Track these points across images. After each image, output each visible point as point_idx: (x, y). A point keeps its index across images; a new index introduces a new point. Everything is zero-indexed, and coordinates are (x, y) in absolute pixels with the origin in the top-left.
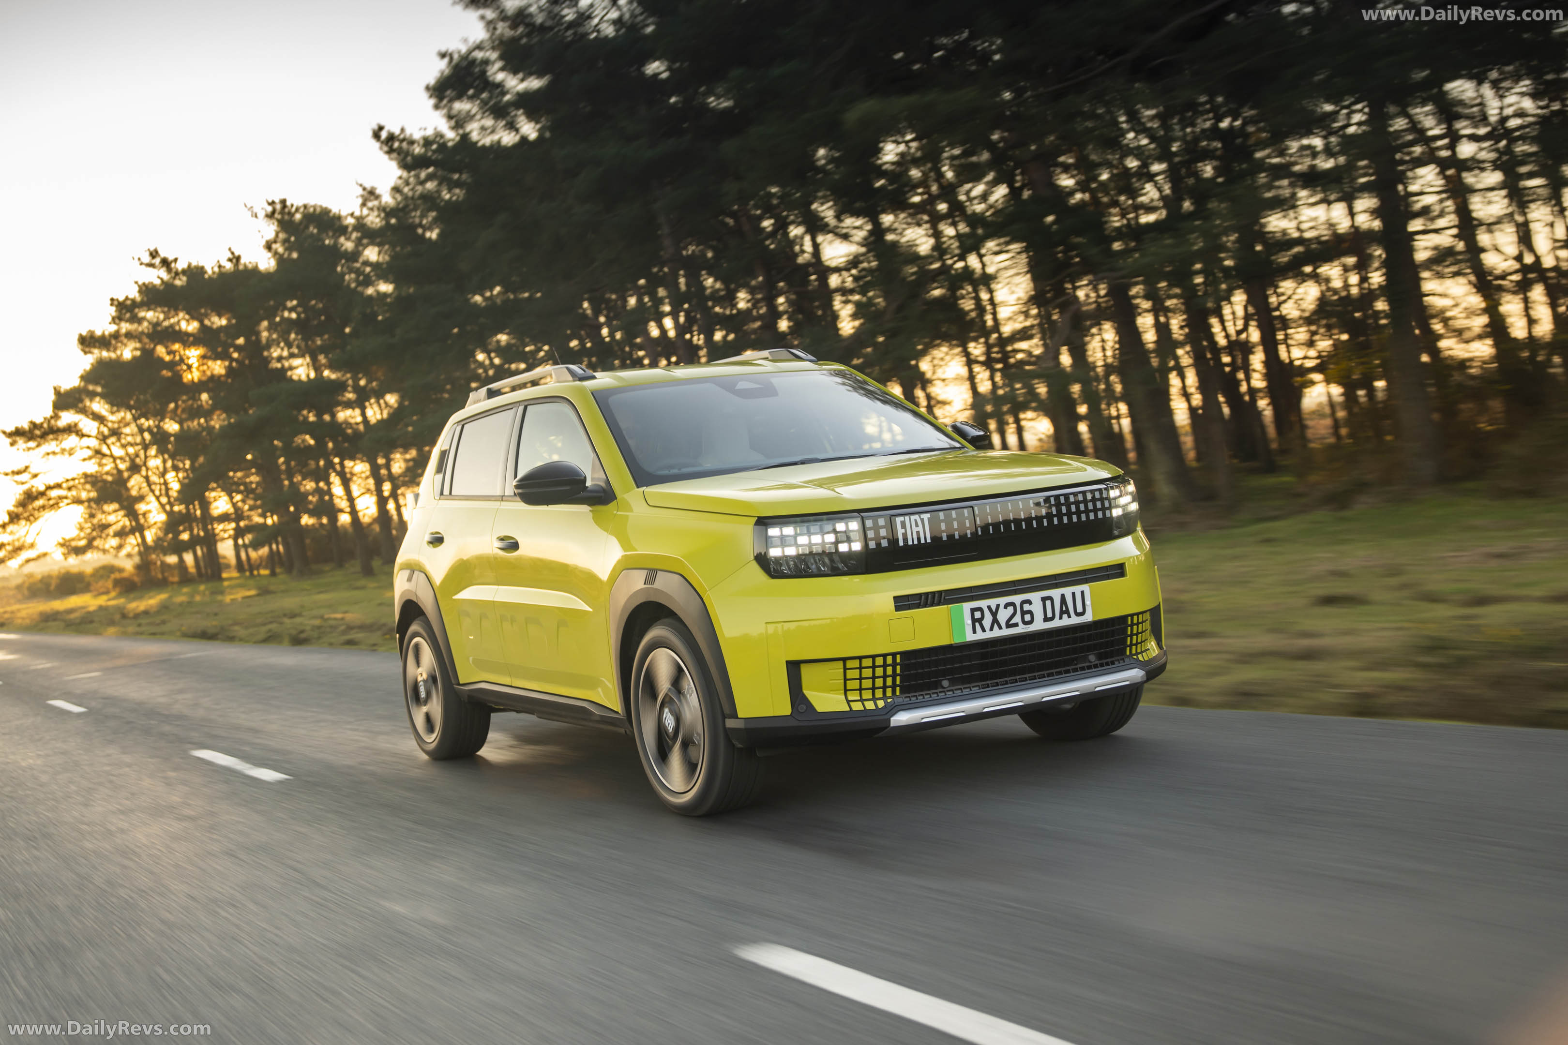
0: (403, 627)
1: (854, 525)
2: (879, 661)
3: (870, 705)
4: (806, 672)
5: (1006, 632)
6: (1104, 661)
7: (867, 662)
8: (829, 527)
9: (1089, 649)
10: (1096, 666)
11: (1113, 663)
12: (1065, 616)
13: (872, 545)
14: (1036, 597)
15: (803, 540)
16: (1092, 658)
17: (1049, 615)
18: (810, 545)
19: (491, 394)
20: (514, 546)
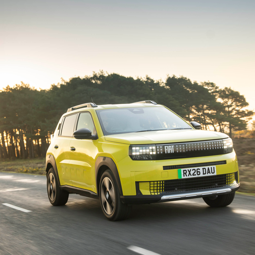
0: (47, 170)
1: (154, 148)
2: (159, 182)
3: (156, 194)
4: (141, 185)
5: (193, 177)
7: (156, 183)
8: (147, 148)
9: (216, 182)
11: (222, 186)
12: (209, 173)
13: (158, 153)
14: (201, 168)
15: (141, 151)
16: (216, 185)
17: (205, 173)
18: (143, 152)
19: (73, 109)
20: (74, 150)
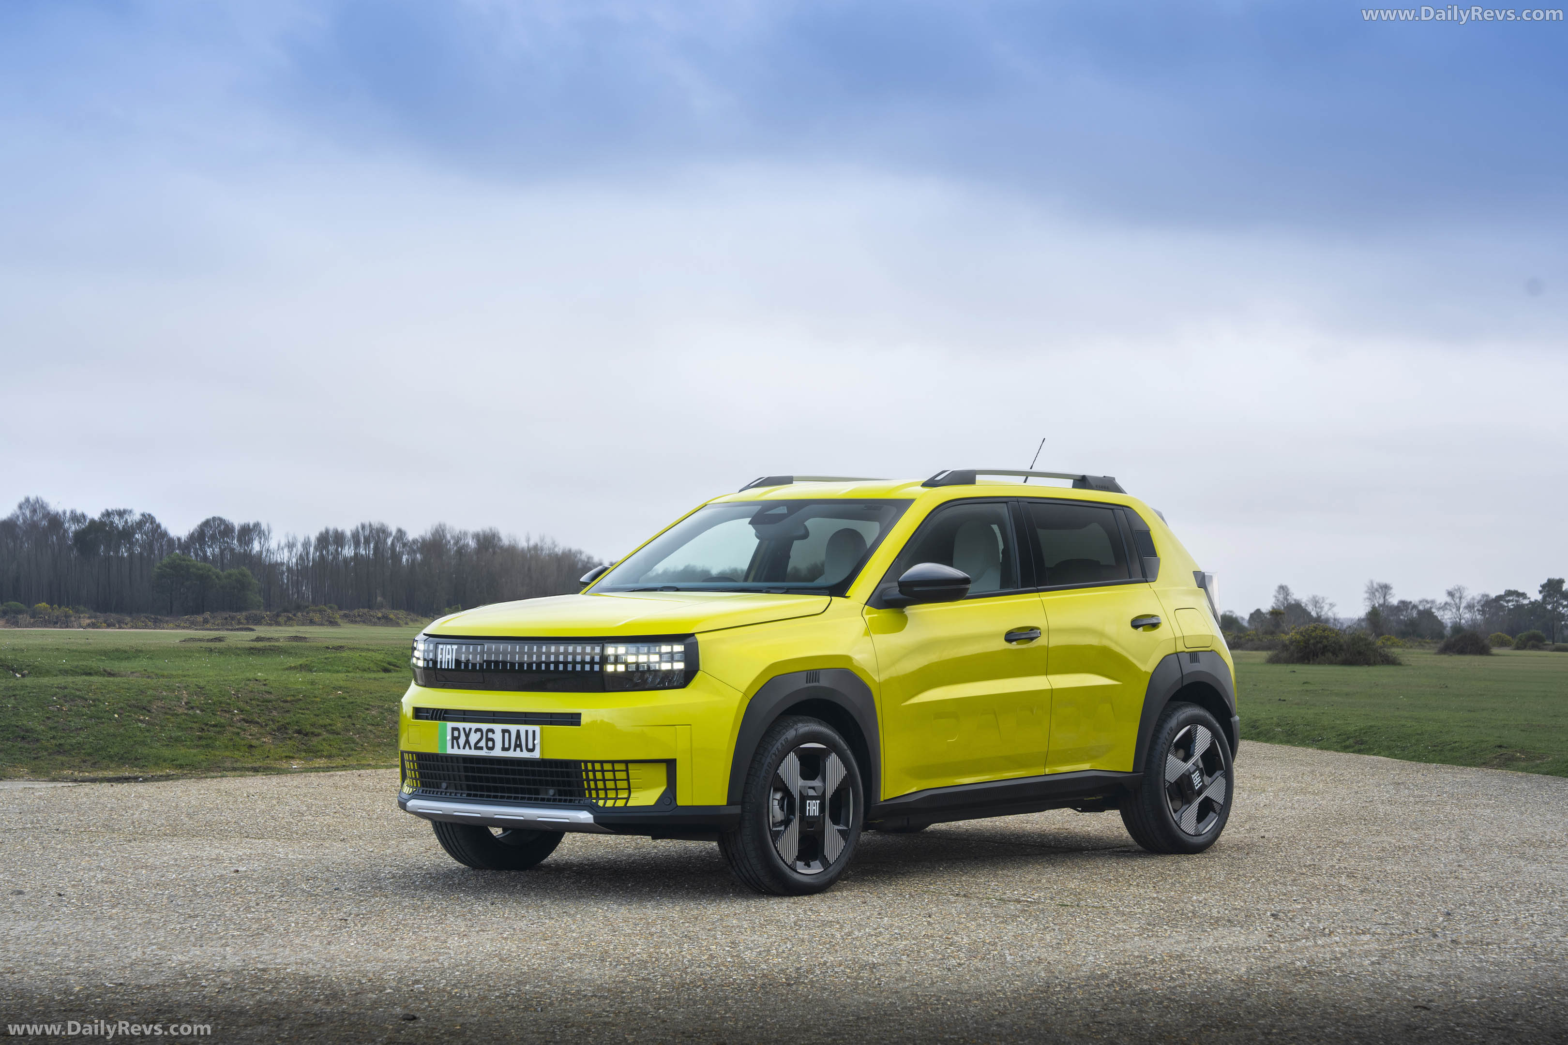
5: (474, 752)
6: (563, 798)
10: (555, 800)
11: (571, 801)
12: (518, 749)
13: (425, 664)
14: (498, 727)
17: (507, 746)
